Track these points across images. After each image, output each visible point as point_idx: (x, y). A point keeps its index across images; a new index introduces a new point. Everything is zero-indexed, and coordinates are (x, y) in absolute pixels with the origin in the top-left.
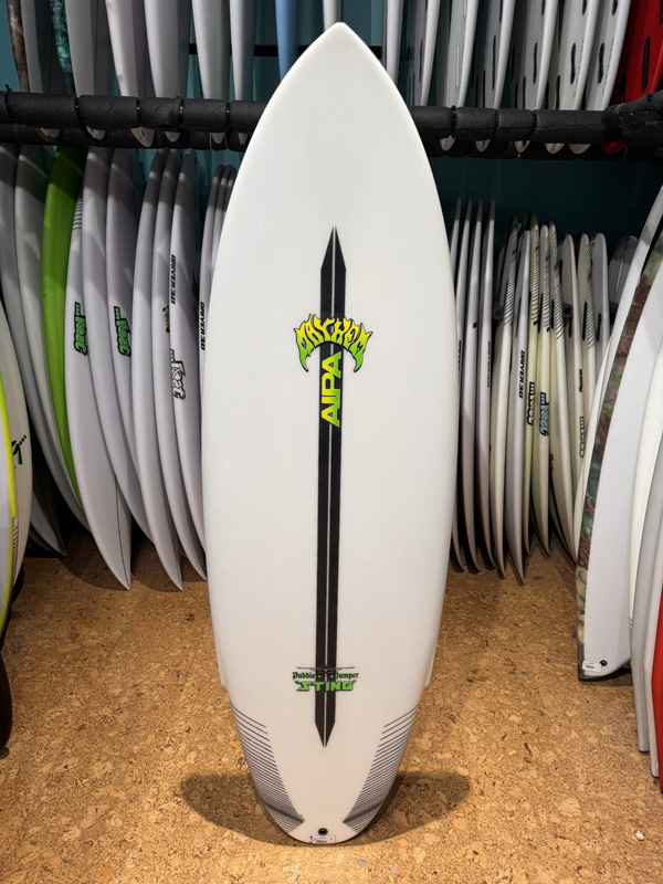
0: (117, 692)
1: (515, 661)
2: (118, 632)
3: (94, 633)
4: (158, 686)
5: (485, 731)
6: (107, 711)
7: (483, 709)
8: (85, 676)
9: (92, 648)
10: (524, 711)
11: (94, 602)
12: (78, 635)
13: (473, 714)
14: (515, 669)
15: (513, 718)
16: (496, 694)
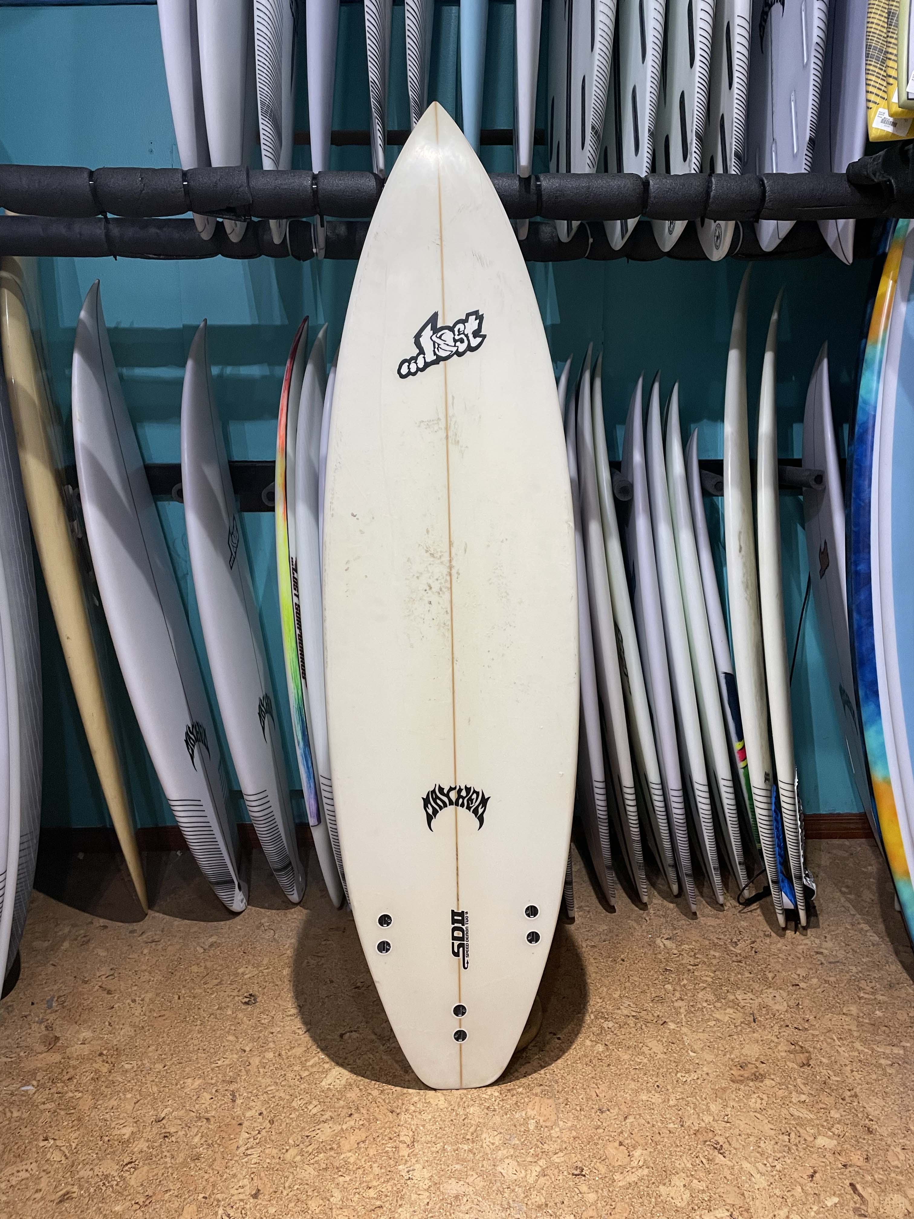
0: (127, 1132)
1: (807, 1045)
2: (128, 1030)
3: (86, 1034)
4: (199, 1118)
5: (779, 1167)
6: (110, 1167)
7: (767, 1128)
8: (69, 1107)
9: (82, 1059)
10: (838, 1129)
11: (86, 982)
12: (57, 1039)
13: (752, 1139)
14: (809, 1059)
15: (821, 1141)
16: (785, 1102)
